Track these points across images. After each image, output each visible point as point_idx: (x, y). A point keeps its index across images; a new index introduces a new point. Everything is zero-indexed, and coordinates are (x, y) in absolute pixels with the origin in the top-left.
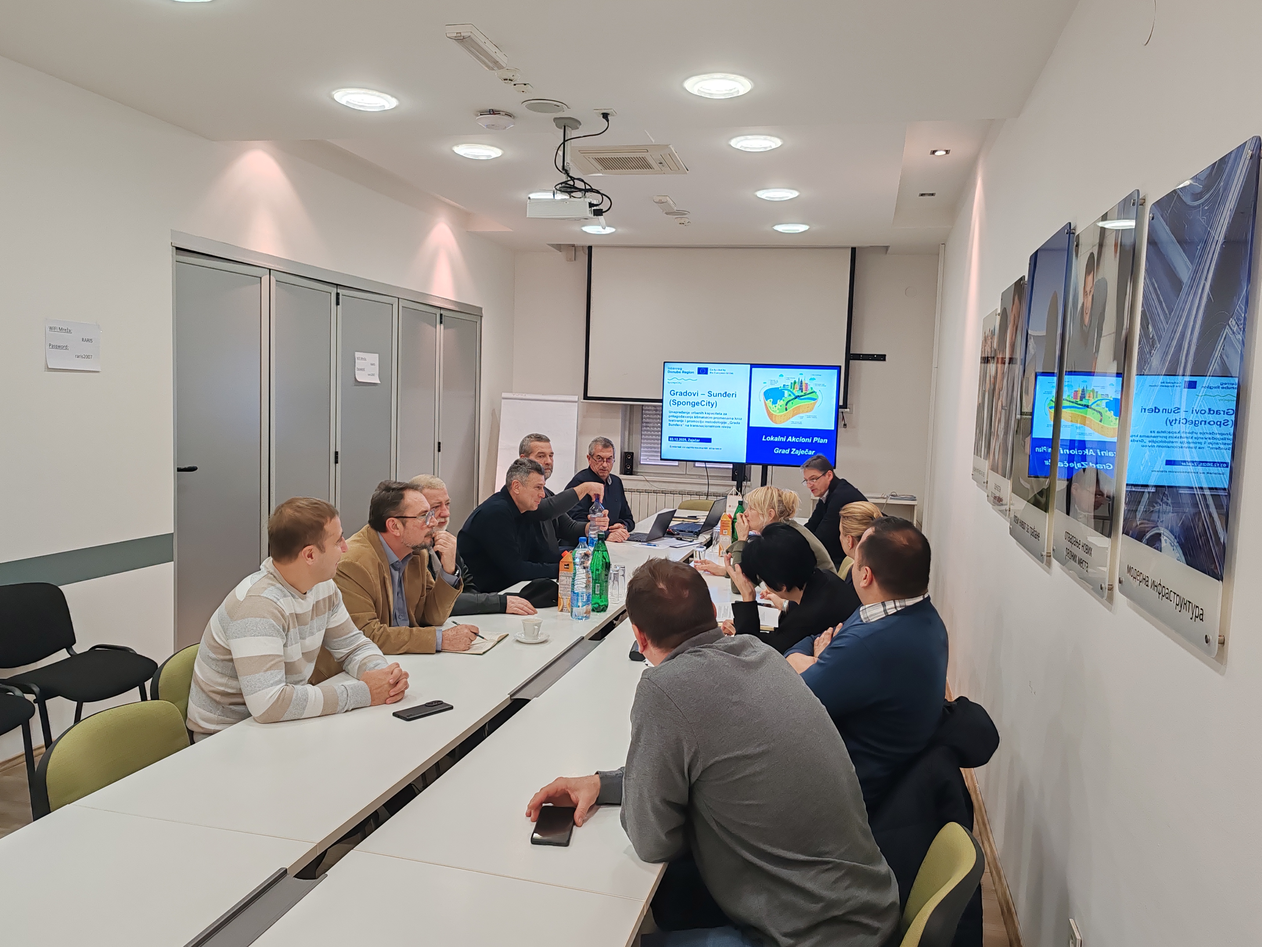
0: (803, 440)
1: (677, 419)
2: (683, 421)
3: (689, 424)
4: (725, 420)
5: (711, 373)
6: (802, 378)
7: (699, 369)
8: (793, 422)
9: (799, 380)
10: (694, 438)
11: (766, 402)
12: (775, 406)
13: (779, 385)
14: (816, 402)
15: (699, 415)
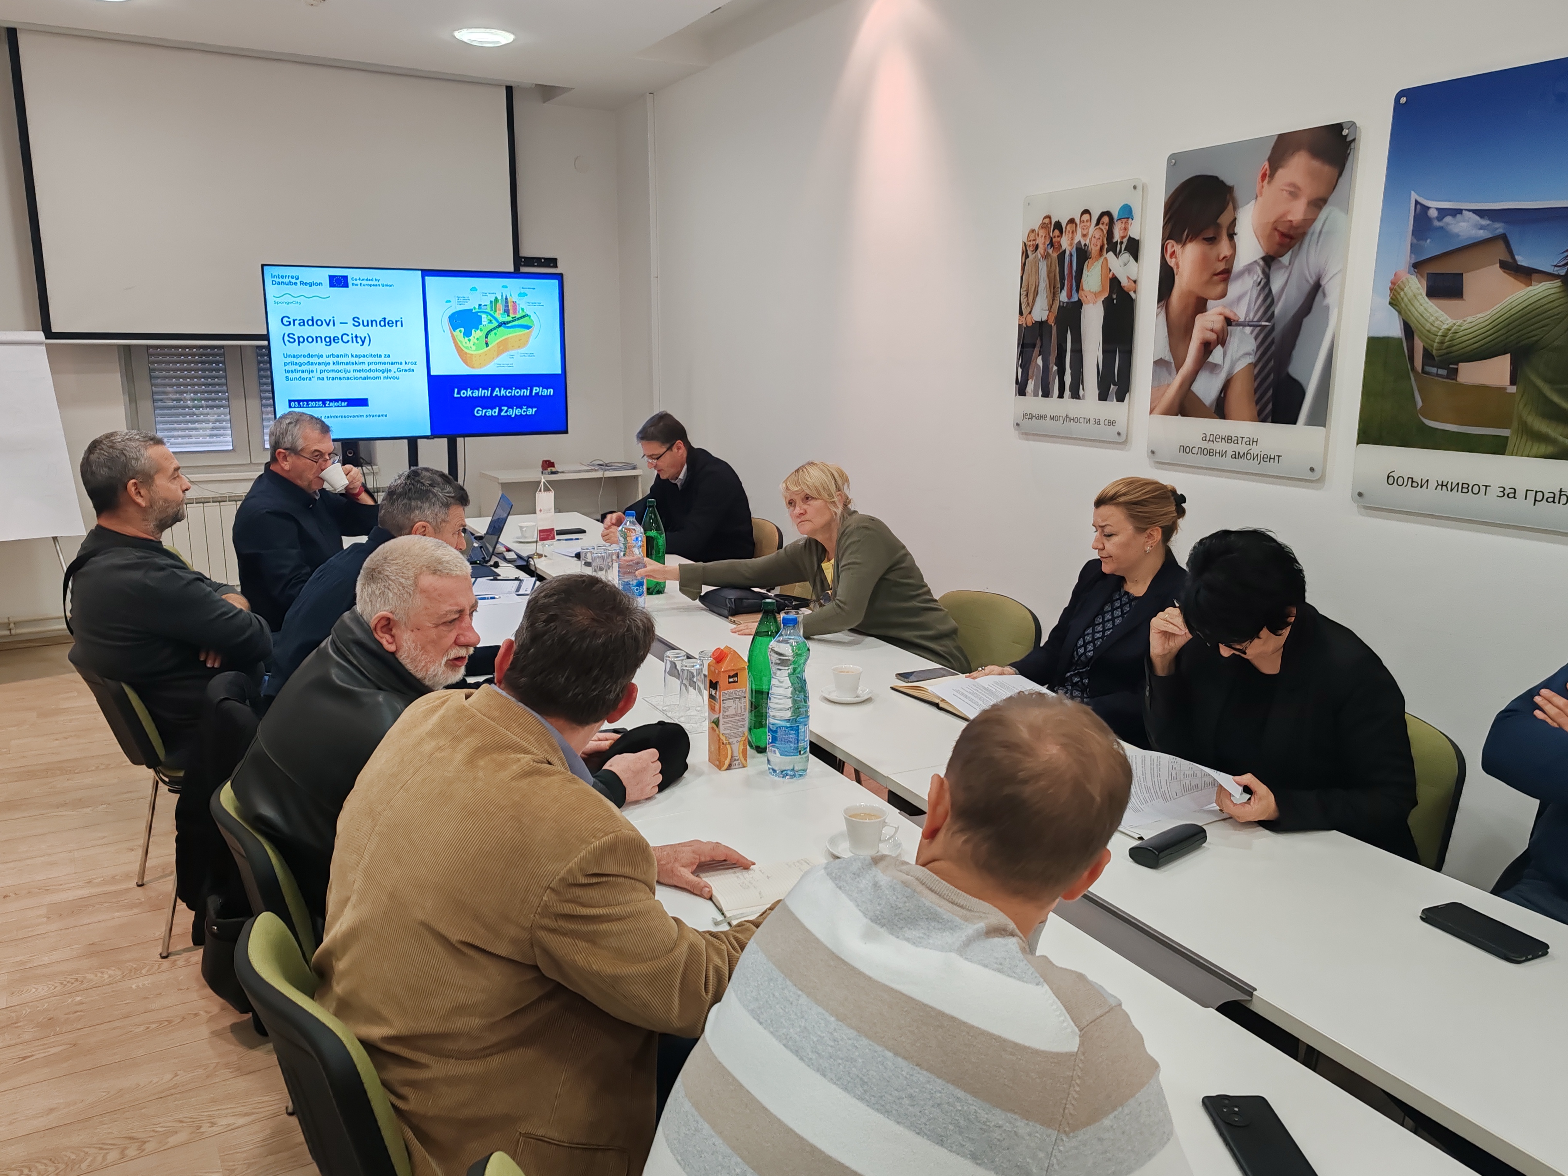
0: (516, 392)
1: (299, 368)
2: (312, 371)
3: (325, 375)
4: (389, 367)
5: (353, 284)
6: (506, 293)
7: (331, 278)
8: (499, 365)
9: (502, 296)
10: (337, 400)
11: (454, 333)
12: (469, 340)
13: (472, 305)
14: (531, 332)
15: (341, 360)
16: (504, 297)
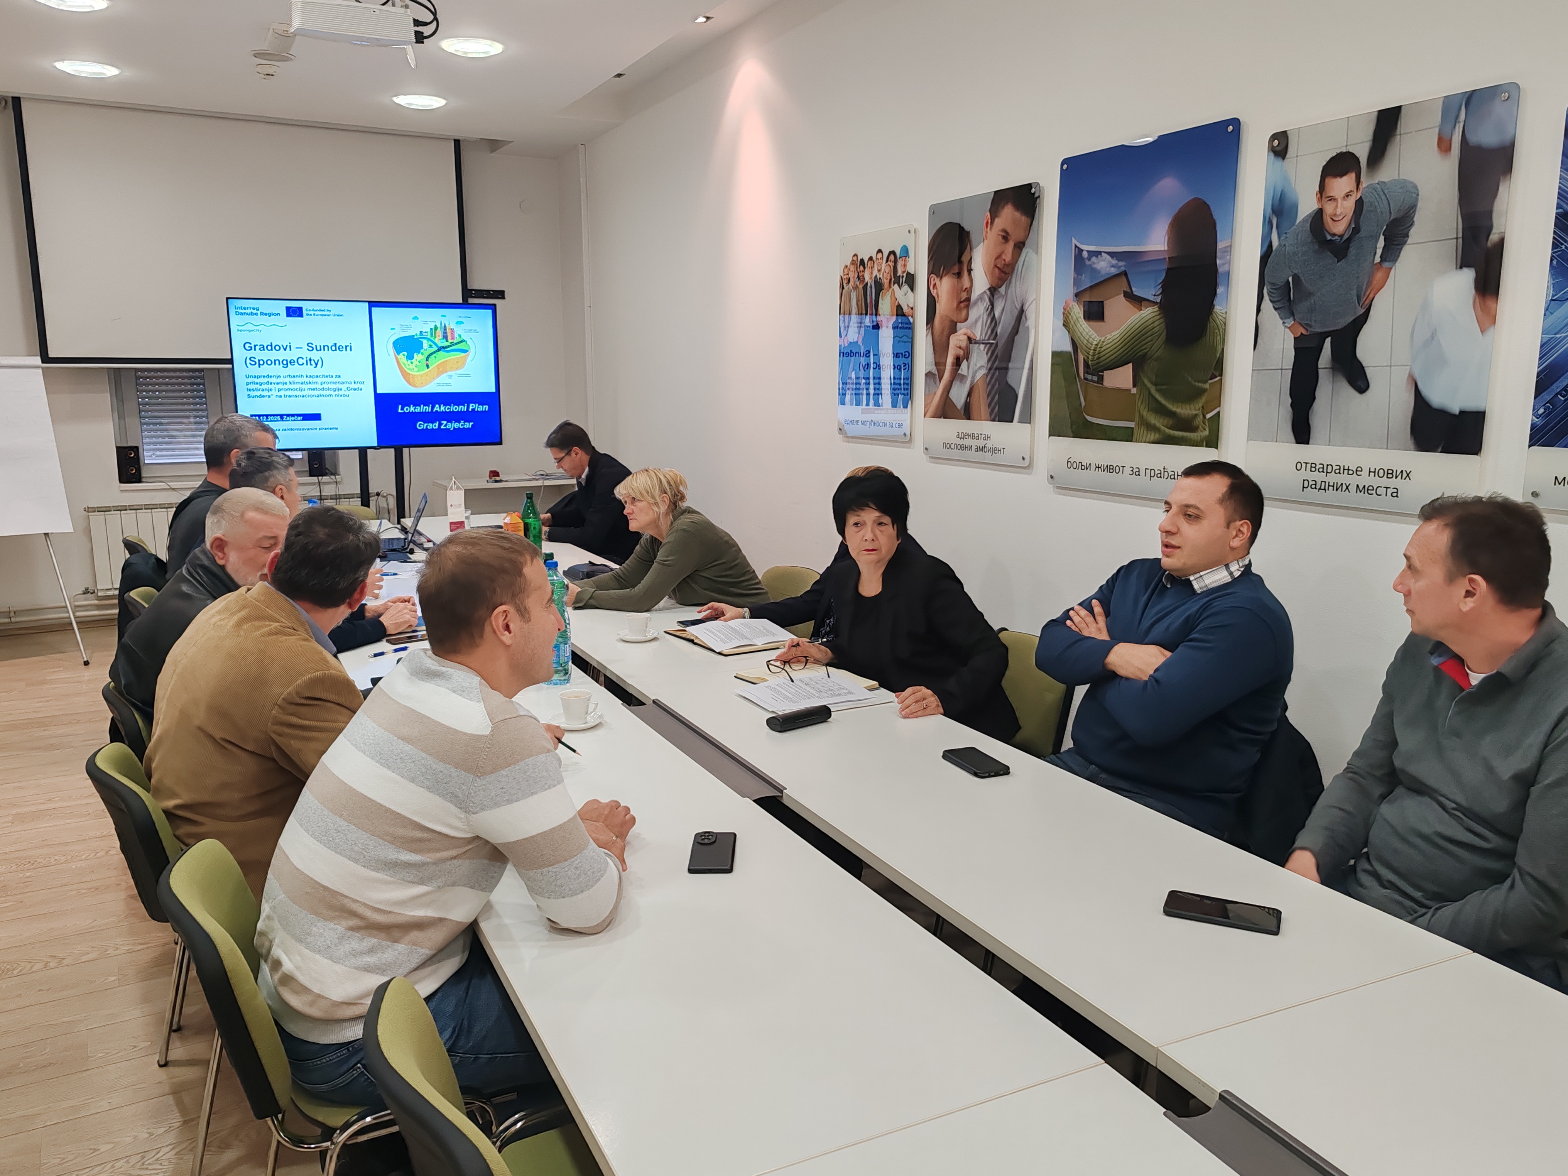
0: (455, 408)
1: (261, 387)
2: (271, 390)
3: (282, 393)
4: (340, 386)
5: (307, 315)
6: (445, 321)
7: (288, 309)
8: (439, 385)
9: (441, 324)
10: (293, 415)
11: (398, 357)
12: (412, 363)
13: (414, 332)
14: (468, 355)
15: (296, 380)
16: (443, 325)
